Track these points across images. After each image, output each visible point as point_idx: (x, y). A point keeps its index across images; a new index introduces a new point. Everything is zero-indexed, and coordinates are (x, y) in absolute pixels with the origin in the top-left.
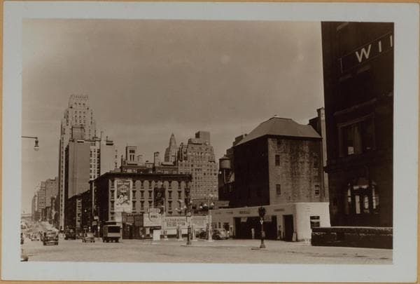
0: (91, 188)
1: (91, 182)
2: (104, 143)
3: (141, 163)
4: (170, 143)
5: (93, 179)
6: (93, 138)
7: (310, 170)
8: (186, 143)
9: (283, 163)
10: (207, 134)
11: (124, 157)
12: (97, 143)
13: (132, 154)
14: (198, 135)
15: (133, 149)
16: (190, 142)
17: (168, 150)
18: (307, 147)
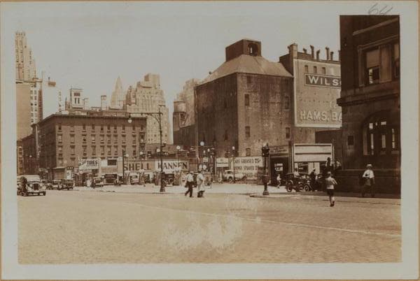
0: (34, 132)
1: (33, 126)
2: (45, 83)
3: (88, 107)
4: (117, 87)
5: (34, 122)
6: (33, 79)
7: (281, 111)
8: (135, 86)
9: (252, 104)
10: (156, 77)
11: (68, 100)
12: (38, 84)
13: (78, 97)
14: (147, 78)
15: (78, 91)
16: (139, 85)
17: (114, 94)
18: (278, 86)
